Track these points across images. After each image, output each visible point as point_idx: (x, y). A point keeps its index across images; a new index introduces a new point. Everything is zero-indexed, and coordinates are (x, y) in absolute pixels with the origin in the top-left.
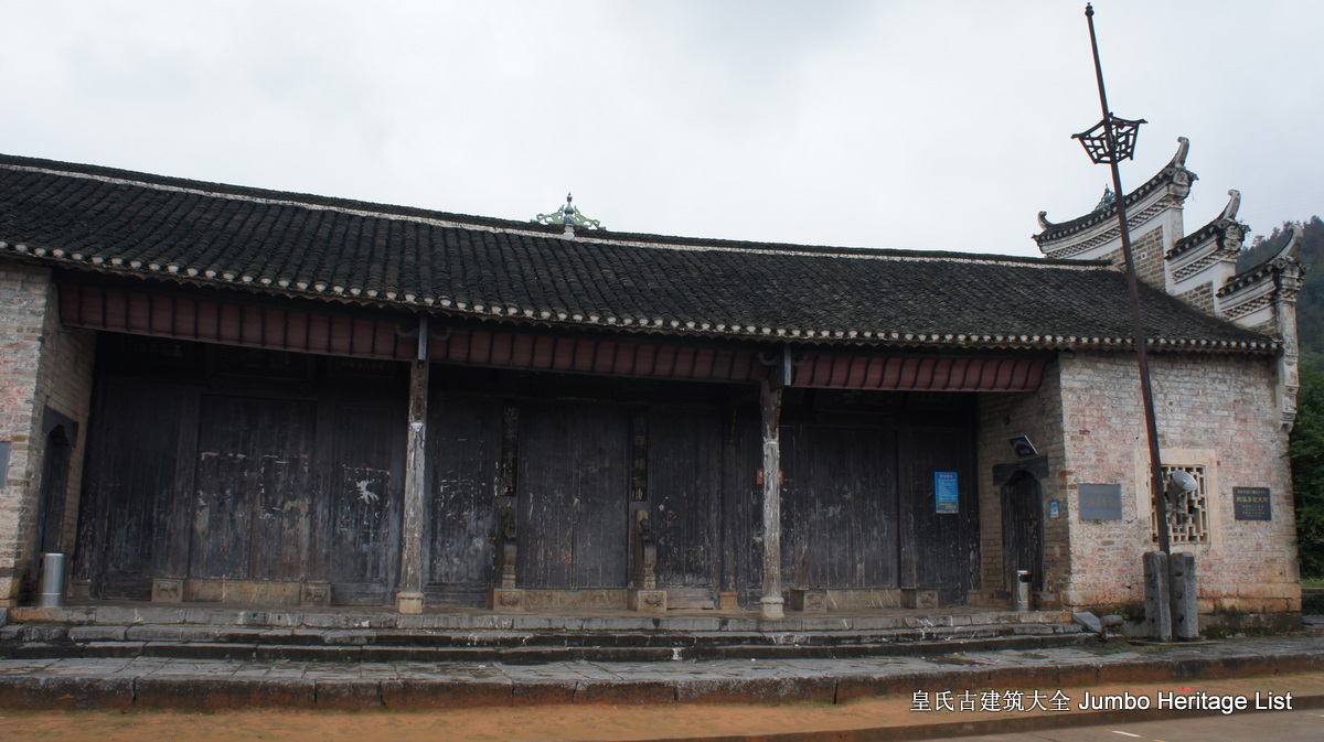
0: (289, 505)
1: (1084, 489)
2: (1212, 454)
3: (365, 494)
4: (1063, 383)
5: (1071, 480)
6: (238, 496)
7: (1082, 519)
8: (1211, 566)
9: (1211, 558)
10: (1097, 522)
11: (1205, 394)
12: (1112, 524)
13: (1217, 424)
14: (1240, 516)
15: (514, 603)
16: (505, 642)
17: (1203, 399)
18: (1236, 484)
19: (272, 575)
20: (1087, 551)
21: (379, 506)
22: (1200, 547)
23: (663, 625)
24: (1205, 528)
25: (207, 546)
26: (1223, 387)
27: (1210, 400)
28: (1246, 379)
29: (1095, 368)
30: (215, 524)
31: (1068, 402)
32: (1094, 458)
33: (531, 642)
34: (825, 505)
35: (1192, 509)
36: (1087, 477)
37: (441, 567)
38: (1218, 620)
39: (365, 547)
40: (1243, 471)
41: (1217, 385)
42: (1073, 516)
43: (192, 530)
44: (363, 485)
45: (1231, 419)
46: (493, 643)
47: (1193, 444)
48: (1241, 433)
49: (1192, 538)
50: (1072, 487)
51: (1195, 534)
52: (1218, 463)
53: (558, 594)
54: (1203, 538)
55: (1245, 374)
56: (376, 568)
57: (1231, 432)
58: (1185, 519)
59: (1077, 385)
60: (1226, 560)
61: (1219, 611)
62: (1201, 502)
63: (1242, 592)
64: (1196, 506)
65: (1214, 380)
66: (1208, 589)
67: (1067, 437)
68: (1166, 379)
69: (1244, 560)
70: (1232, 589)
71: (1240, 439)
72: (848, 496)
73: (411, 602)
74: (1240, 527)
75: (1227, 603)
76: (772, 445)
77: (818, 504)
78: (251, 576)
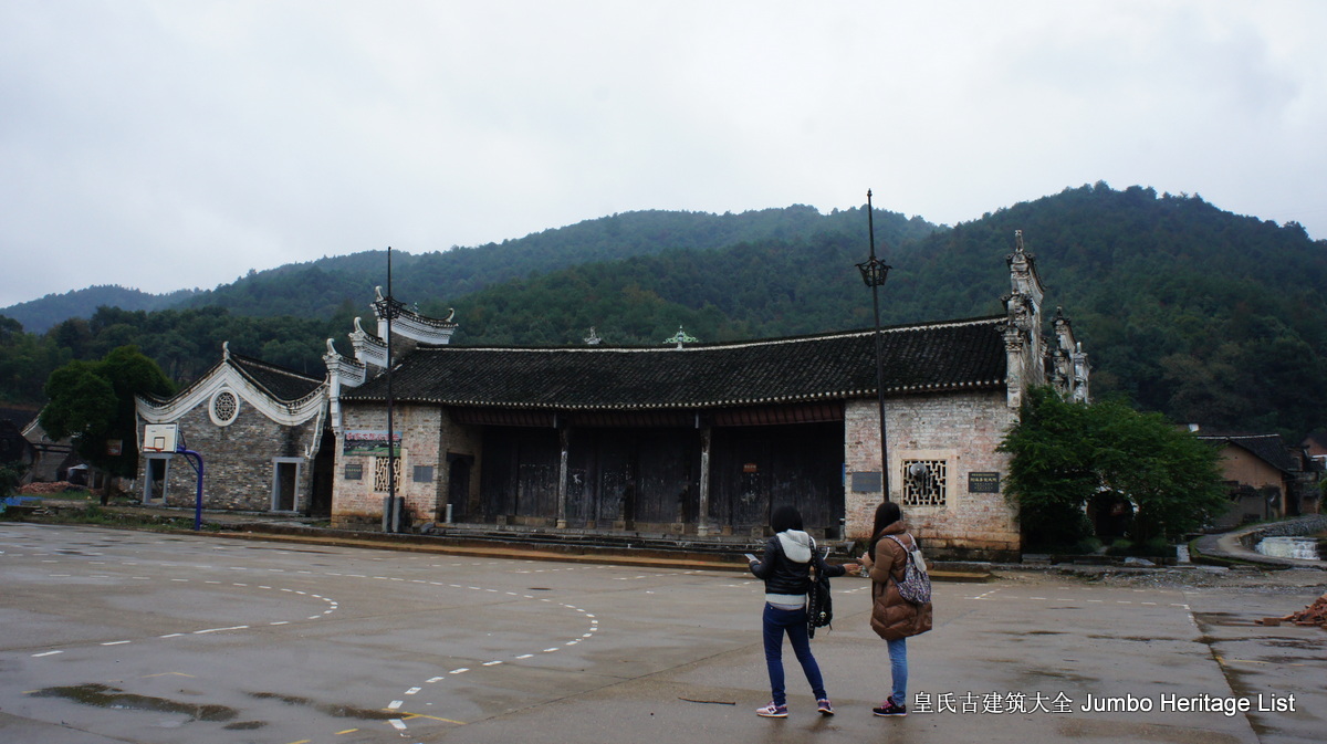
0: (551, 485)
1: (856, 475)
2: (955, 452)
3: (576, 480)
4: (846, 416)
5: (847, 470)
6: (533, 482)
7: (854, 491)
8: (946, 520)
9: (947, 515)
10: (864, 493)
11: (951, 415)
12: (873, 494)
13: (960, 434)
14: (972, 488)
15: (621, 527)
16: (574, 539)
17: (950, 418)
18: (971, 470)
19: (544, 514)
20: (856, 509)
21: (582, 485)
22: (938, 508)
23: (640, 536)
24: (944, 496)
25: (522, 503)
26: (968, 410)
27: (956, 419)
28: (988, 403)
29: (869, 406)
30: (525, 494)
31: (849, 427)
32: (864, 457)
33: (583, 539)
34: (781, 482)
35: (935, 486)
36: (859, 468)
37: (605, 512)
38: (950, 552)
39: (576, 503)
40: (978, 462)
41: (962, 409)
42: (848, 489)
43: (517, 496)
44: (575, 476)
45: (972, 430)
46: (570, 539)
47: (939, 447)
48: (980, 438)
49: (934, 503)
50: (848, 474)
51: (936, 500)
52: (958, 458)
53: (649, 525)
54: (943, 503)
55: (986, 400)
56: (580, 512)
57: (971, 438)
58: (930, 492)
59: (855, 417)
60: (959, 517)
61: (950, 546)
62: (943, 482)
63: (970, 535)
64: (938, 484)
65: (960, 406)
66: (943, 533)
67: (846, 446)
68: (922, 407)
69: (973, 517)
70: (962, 534)
71: (979, 442)
72: (794, 477)
73: (561, 524)
74: (972, 497)
75: (957, 543)
76: (706, 455)
77: (777, 481)
78: (538, 516)
